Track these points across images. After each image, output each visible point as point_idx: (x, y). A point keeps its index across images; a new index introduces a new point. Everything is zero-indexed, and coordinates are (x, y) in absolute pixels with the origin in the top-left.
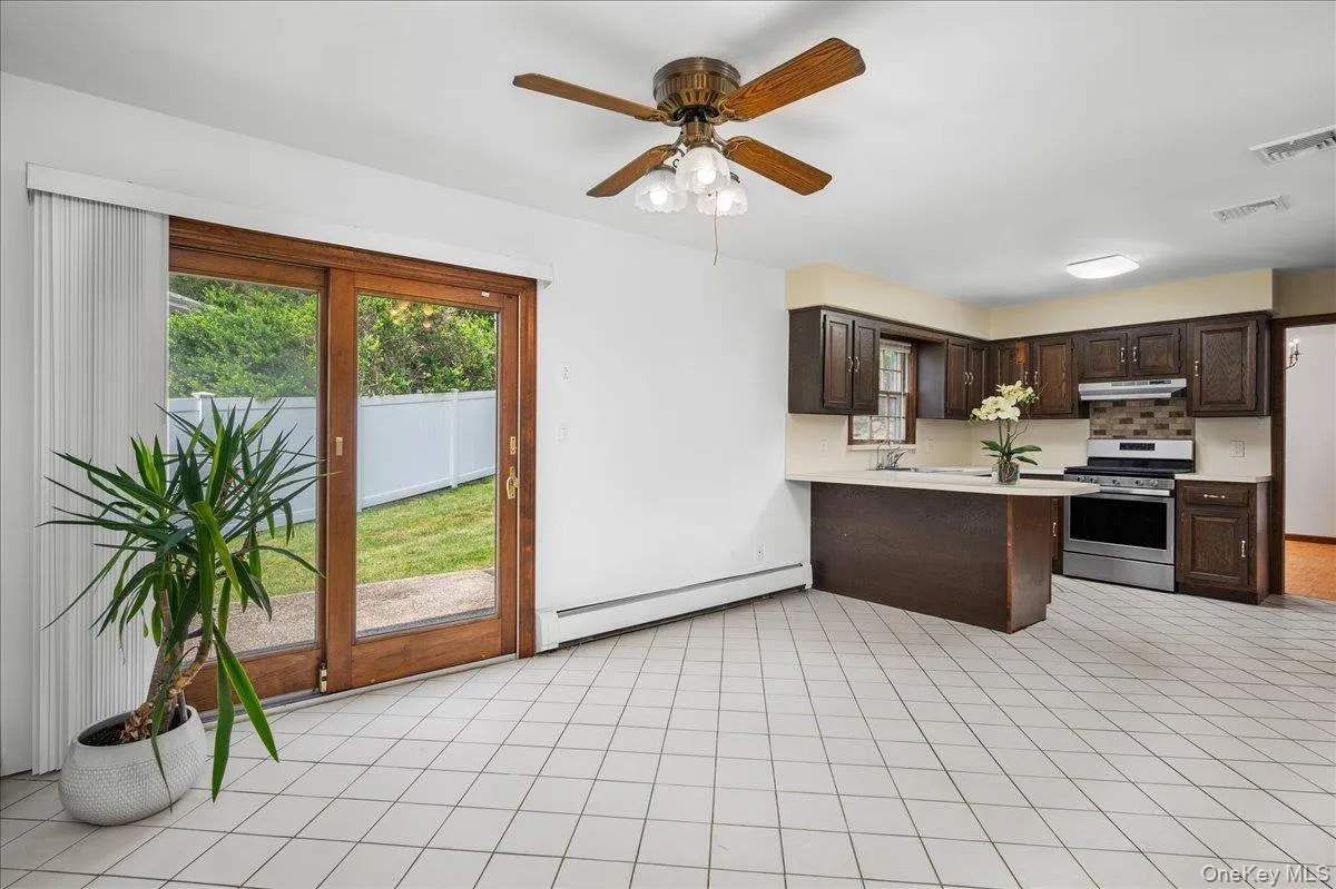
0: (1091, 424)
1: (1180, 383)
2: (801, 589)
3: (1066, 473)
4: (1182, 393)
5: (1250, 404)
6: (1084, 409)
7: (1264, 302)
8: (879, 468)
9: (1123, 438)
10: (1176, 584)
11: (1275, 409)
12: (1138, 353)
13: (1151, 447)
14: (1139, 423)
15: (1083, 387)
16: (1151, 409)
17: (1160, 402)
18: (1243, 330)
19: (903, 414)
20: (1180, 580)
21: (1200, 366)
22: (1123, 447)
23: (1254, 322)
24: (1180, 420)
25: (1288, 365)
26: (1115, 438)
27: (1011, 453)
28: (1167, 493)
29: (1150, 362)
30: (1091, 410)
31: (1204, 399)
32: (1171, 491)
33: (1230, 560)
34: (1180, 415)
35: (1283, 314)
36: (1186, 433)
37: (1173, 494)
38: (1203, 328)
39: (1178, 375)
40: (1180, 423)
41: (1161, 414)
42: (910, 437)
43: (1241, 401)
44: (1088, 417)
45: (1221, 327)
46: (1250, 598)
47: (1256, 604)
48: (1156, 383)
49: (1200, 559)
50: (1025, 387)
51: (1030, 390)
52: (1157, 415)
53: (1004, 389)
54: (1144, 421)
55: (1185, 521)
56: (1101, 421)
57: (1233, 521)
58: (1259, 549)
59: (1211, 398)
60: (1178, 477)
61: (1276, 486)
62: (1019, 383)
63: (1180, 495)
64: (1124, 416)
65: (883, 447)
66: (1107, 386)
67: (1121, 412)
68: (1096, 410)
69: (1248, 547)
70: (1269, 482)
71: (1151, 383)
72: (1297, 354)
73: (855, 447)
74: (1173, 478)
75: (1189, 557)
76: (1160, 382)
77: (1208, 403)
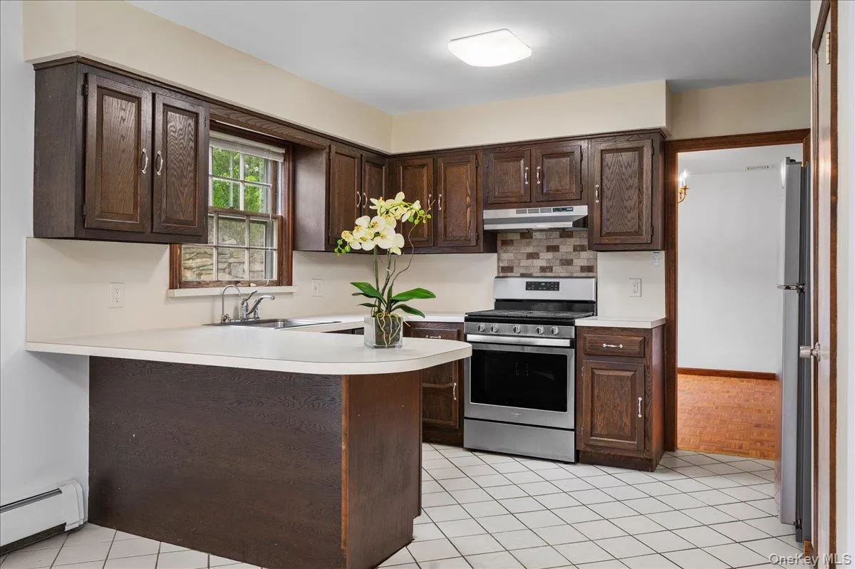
0: (499, 259)
1: (581, 211)
2: (58, 532)
3: (467, 320)
4: (583, 223)
5: (646, 237)
6: (491, 241)
7: (658, 119)
8: (225, 322)
9: (530, 276)
10: (577, 452)
11: (668, 243)
12: (542, 173)
13: (555, 287)
14: (545, 258)
15: (488, 214)
16: (555, 242)
17: (564, 233)
18: (639, 150)
19: (275, 246)
20: (582, 447)
21: (601, 191)
22: (529, 286)
23: (650, 141)
24: (584, 254)
25: (679, 200)
26: (523, 275)
27: (392, 301)
28: (567, 343)
29: (553, 185)
30: (499, 243)
31: (605, 229)
32: (571, 342)
33: (627, 420)
34: (582, 248)
35: (676, 136)
36: (589, 270)
37: (573, 344)
38: (603, 146)
39: (579, 201)
40: (583, 258)
41: (566, 247)
42: (285, 277)
43: (638, 233)
44: (495, 251)
45: (620, 145)
46: (646, 465)
47: (652, 471)
48: (559, 210)
49: (599, 421)
50: (409, 200)
51: (417, 205)
52: (563, 249)
53: (379, 204)
54: (550, 255)
55: (585, 376)
56: (508, 256)
57: (629, 374)
58: (654, 405)
59: (611, 229)
60: (579, 322)
61: (668, 329)
62: (401, 196)
63: (580, 344)
64: (530, 250)
65: (232, 290)
66: (512, 213)
67: (528, 244)
68: (505, 243)
69: (645, 405)
70: (663, 326)
71: (555, 210)
72: (685, 189)
73: (179, 292)
74: (572, 324)
75: (589, 419)
76: (564, 210)
77: (609, 234)
